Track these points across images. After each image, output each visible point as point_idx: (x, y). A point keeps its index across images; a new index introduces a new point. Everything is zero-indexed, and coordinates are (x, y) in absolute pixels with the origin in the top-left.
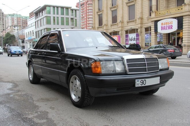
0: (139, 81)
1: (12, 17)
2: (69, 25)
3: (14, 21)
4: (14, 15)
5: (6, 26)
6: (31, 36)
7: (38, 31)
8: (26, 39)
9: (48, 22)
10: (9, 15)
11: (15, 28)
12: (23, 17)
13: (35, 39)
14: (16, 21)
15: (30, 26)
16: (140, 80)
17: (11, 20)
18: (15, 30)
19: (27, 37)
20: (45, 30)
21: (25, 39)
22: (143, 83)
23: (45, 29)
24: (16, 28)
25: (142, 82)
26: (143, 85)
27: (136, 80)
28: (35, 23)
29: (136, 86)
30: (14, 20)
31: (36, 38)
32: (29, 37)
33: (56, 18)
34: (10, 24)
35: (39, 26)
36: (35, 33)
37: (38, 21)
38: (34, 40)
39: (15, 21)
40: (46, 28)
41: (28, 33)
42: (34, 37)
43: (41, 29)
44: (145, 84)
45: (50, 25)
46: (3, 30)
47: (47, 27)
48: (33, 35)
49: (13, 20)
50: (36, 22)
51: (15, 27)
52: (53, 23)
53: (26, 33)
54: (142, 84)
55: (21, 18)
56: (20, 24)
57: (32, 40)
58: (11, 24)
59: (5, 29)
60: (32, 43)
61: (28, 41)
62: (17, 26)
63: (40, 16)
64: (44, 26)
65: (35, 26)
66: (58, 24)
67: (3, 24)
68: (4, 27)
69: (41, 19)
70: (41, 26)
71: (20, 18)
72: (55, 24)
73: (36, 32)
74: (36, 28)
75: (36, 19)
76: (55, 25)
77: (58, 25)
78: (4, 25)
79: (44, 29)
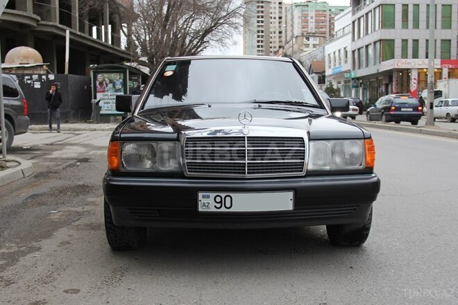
0: (208, 197)
1: (302, 11)
2: (450, 28)
3: (307, 22)
4: (307, 6)
5: (286, 36)
6: (340, 63)
7: (359, 49)
8: (328, 72)
9: (387, 22)
10: (296, 6)
11: (308, 42)
12: (333, 10)
13: (348, 71)
14: (313, 20)
15: (340, 34)
16: (213, 195)
17: (300, 20)
18: (307, 46)
19: (330, 67)
20: (378, 45)
21: (324, 72)
22: (221, 202)
23: (377, 41)
24: (312, 41)
25: (218, 199)
26: (223, 209)
27: (200, 195)
28: (351, 26)
29: (200, 209)
30: (309, 18)
31: (354, 69)
32: (335, 65)
33: (411, 9)
34: (297, 32)
35: (362, 36)
36: (350, 54)
37: (359, 19)
38: (347, 75)
39: (310, 20)
40: (380, 40)
41: (332, 56)
42: (348, 66)
43: (367, 44)
44: (228, 205)
45: (393, 30)
46: (280, 47)
47: (383, 38)
48: (346, 62)
49: (305, 19)
50: (354, 23)
51: (308, 39)
52: (401, 22)
53: (329, 55)
54: (219, 205)
55: (328, 13)
56: (323, 30)
57: (342, 73)
58: (300, 30)
59: (283, 44)
60: (342, 83)
61: (334, 79)
62: (314, 35)
63: (365, 4)
64: (375, 33)
65: (350, 35)
66: (416, 26)
67: (280, 32)
68: (283, 39)
69: (367, 14)
70: (367, 33)
71: (325, 11)
72: (407, 28)
73: (353, 52)
74: (353, 40)
75: (354, 14)
76: (405, 30)
77: (418, 28)
78: (283, 34)
79: (375, 43)
